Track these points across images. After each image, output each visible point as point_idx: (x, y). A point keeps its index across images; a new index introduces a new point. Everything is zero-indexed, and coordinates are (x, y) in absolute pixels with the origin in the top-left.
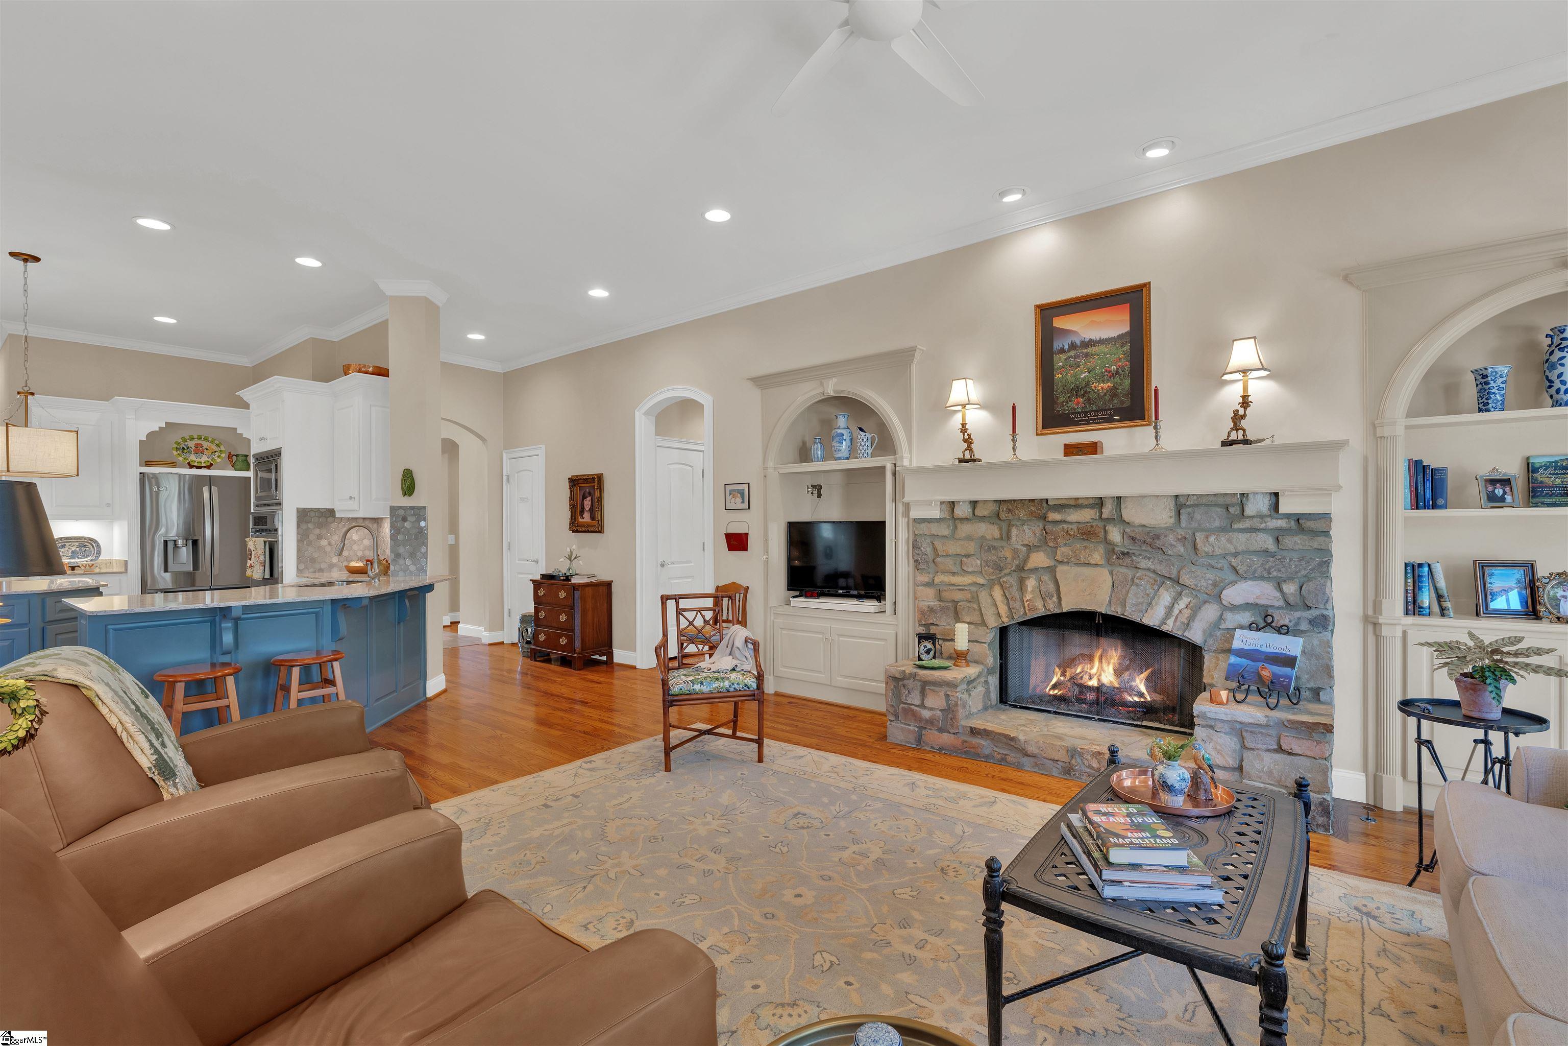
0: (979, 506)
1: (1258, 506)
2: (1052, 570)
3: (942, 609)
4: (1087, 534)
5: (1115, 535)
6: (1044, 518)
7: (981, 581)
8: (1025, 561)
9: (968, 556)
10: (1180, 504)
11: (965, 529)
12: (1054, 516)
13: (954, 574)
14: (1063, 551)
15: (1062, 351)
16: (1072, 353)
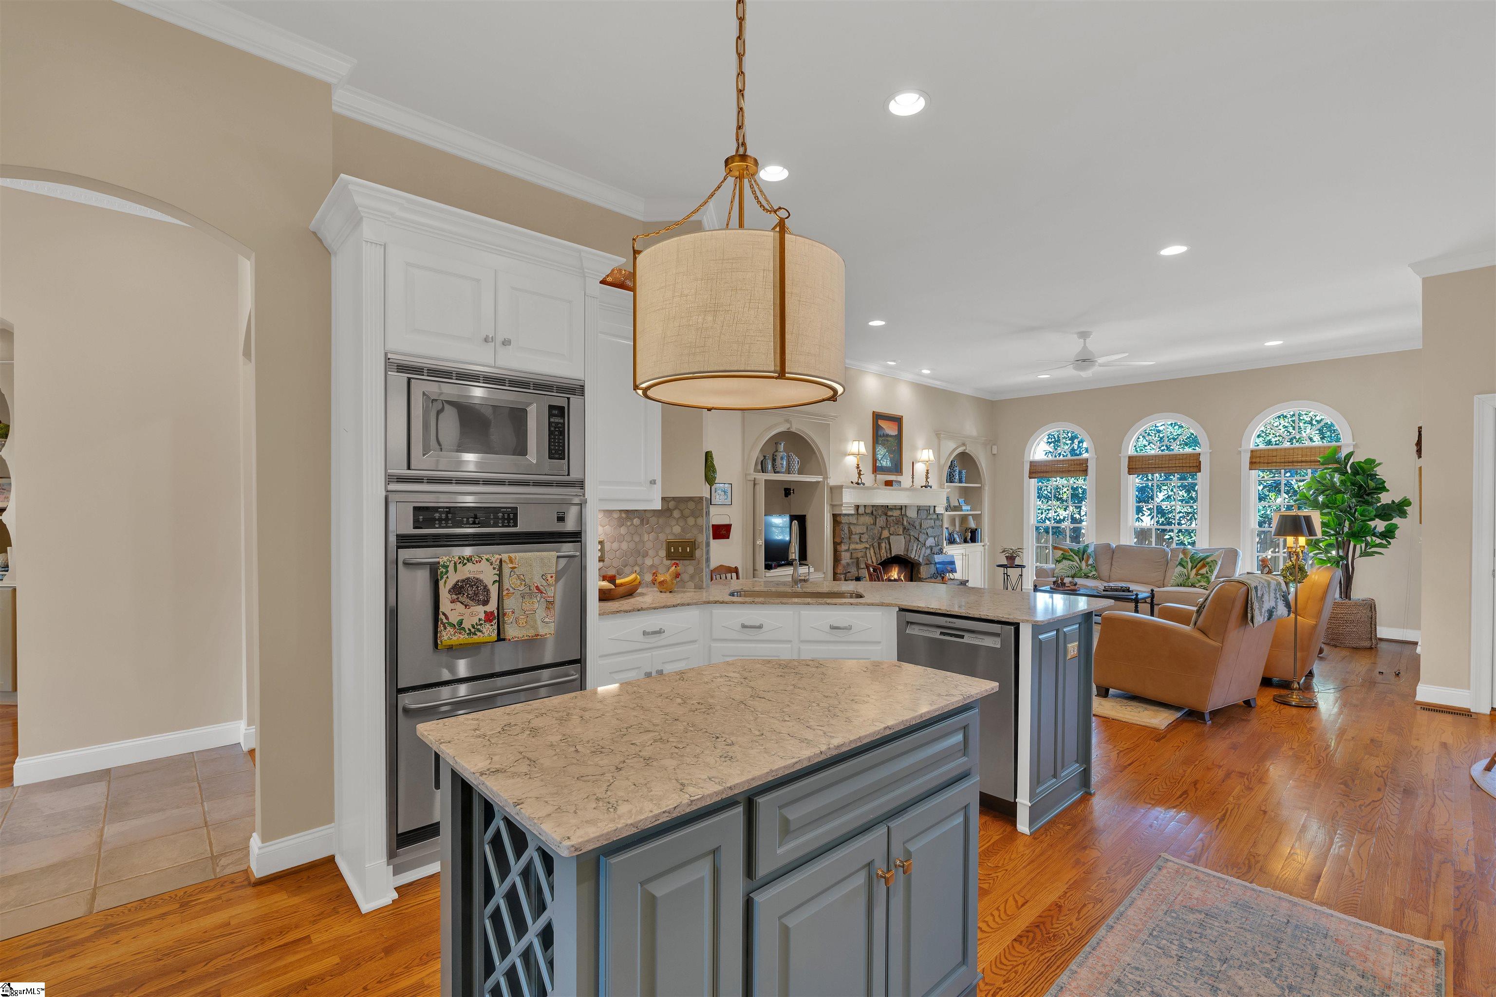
0: (867, 507)
1: (932, 511)
2: (888, 538)
3: (853, 562)
4: (899, 522)
5: (905, 523)
6: (886, 515)
7: (868, 546)
8: (881, 535)
9: (863, 534)
10: (919, 509)
11: (863, 519)
12: (890, 513)
13: (857, 543)
14: (892, 529)
15: (881, 436)
16: (883, 438)
